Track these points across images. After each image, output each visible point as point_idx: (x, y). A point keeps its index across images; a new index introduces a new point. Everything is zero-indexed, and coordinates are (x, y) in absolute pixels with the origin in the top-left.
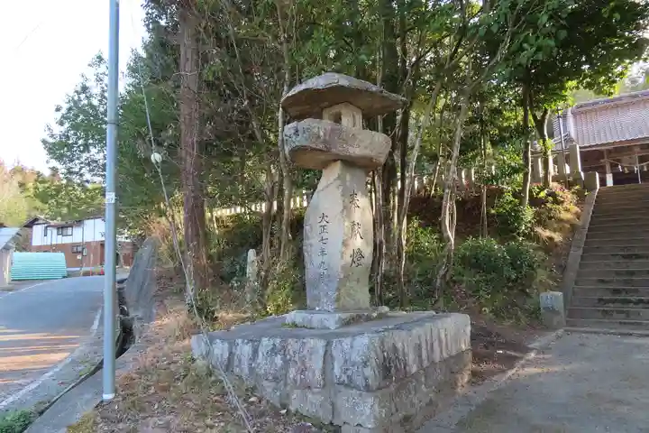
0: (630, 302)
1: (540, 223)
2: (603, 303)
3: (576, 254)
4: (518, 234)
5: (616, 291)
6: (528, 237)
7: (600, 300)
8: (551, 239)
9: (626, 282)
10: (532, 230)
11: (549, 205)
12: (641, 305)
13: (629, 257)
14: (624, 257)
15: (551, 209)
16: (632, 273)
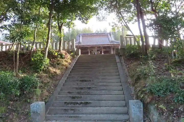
0: (77, 103)
1: (53, 65)
2: (66, 104)
3: (64, 79)
4: (40, 70)
5: (73, 98)
6: (45, 71)
7: (65, 103)
8: (55, 72)
9: (79, 93)
10: (48, 68)
11: (58, 59)
12: (81, 105)
13: (83, 81)
14: (81, 81)
15: (59, 60)
16: (81, 89)
